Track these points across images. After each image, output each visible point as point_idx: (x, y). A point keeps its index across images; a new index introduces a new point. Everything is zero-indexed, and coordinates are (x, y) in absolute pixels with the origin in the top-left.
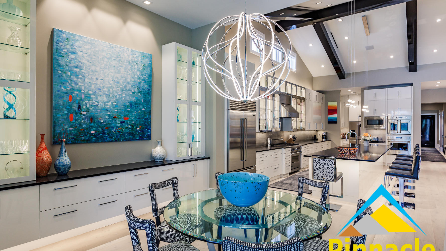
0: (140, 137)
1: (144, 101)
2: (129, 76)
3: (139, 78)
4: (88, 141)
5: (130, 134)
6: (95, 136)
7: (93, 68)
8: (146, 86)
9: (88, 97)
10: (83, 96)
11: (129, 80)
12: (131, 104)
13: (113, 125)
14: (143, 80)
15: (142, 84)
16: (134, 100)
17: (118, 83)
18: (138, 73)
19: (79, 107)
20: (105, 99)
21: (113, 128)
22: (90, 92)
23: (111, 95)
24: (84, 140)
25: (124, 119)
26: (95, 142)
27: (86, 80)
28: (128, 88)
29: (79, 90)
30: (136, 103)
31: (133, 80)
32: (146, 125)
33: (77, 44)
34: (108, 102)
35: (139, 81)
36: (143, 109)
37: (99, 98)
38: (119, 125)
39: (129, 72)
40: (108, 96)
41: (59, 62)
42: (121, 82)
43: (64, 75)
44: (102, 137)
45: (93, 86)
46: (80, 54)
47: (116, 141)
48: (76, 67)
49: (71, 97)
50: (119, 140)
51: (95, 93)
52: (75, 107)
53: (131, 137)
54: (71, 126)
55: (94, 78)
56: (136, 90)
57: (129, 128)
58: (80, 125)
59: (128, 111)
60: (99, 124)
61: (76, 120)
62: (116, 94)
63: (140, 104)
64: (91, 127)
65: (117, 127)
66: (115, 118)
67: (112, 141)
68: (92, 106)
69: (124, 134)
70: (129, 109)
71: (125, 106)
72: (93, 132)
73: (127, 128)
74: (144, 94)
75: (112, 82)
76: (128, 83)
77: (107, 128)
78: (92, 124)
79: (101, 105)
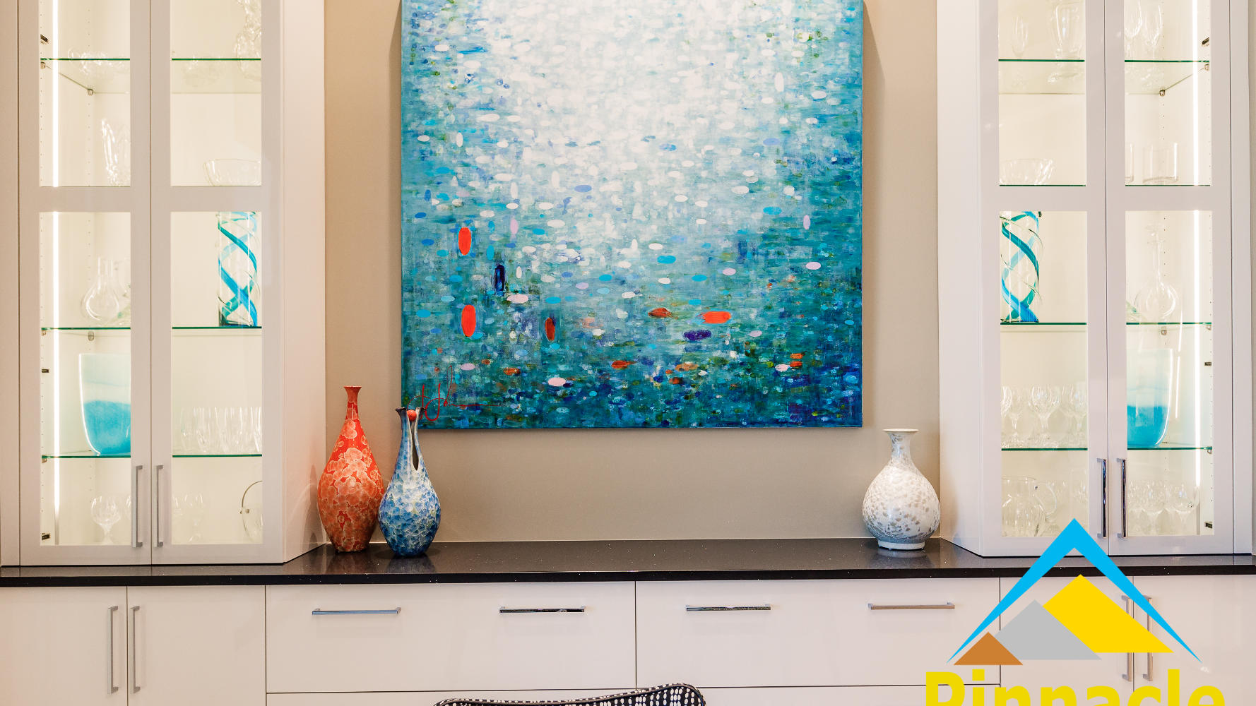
1: (817, 223)
2: (731, 107)
3: (785, 108)
6: (567, 400)
8: (830, 142)
10: (514, 227)
11: (727, 126)
14: (805, 113)
15: (802, 135)
16: (756, 221)
17: (673, 148)
18: (780, 83)
20: (611, 232)
22: (544, 206)
25: (708, 318)
28: (722, 166)
30: (769, 238)
31: (750, 121)
35: (784, 121)
38: (678, 350)
39: (729, 85)
41: (422, 98)
42: (688, 140)
49: (466, 238)
51: (564, 208)
56: (770, 170)
58: (503, 350)
59: (728, 281)
61: (488, 330)
63: (794, 241)
65: (669, 358)
66: (659, 314)
68: (550, 266)
70: (730, 272)
74: (815, 185)
75: (641, 148)
76: (727, 141)
77: (624, 364)
78: (553, 348)
79: (591, 261)
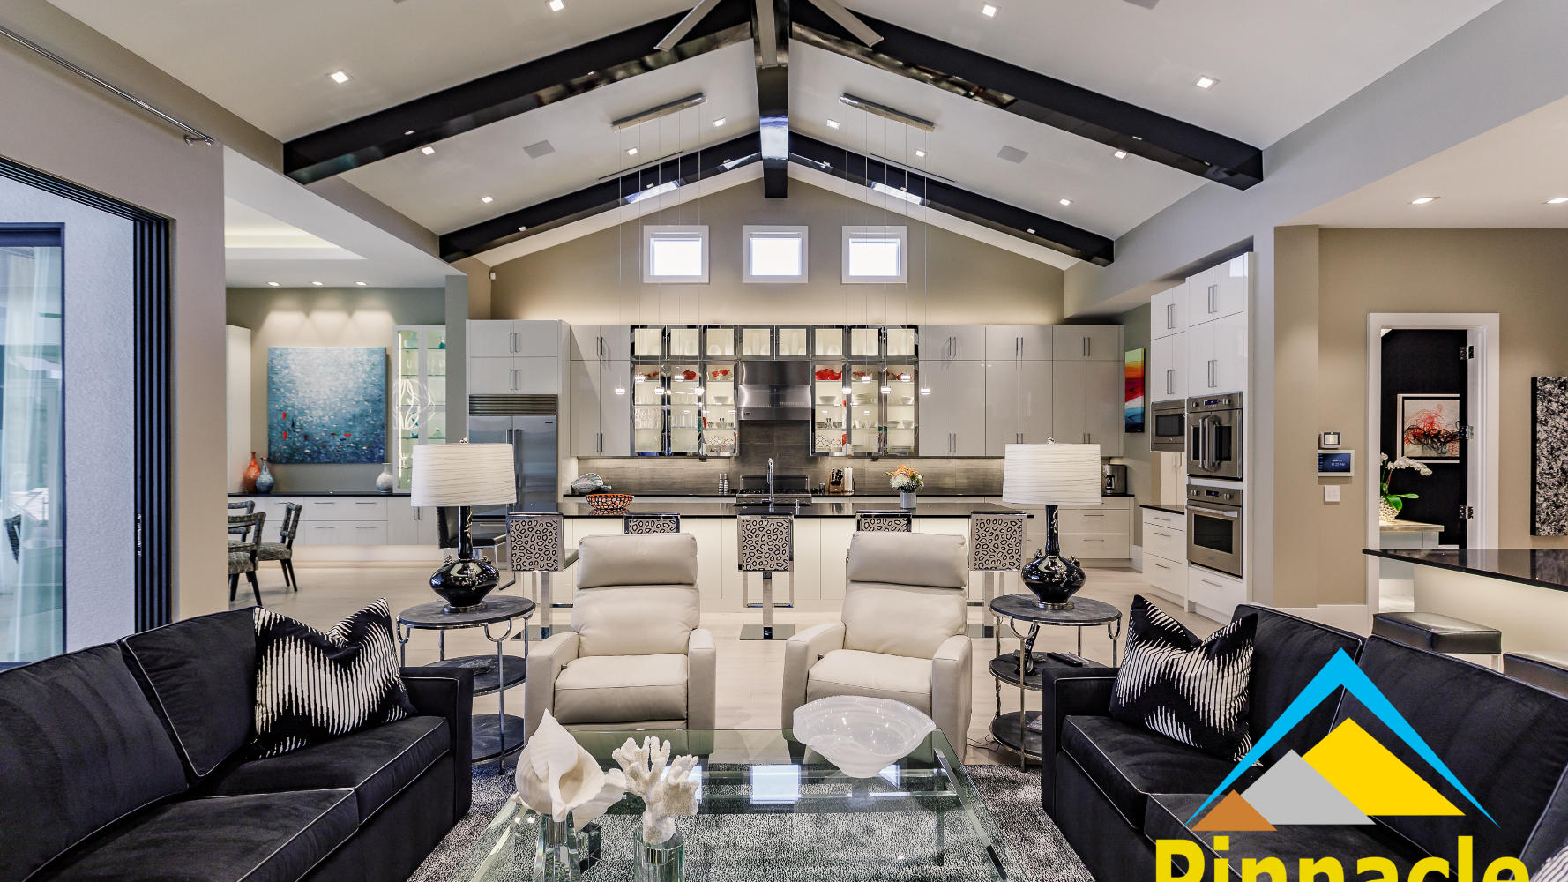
0: (367, 458)
1: (374, 411)
2: (351, 383)
3: (365, 382)
4: (302, 461)
5: (353, 454)
6: (310, 456)
7: (307, 380)
8: (376, 391)
9: (302, 412)
10: (296, 412)
11: (350, 387)
12: (354, 417)
13: (331, 443)
14: (371, 383)
15: (369, 389)
16: (357, 411)
18: (364, 376)
19: (293, 425)
20: (321, 414)
21: (330, 446)
22: (304, 407)
23: (328, 409)
24: (297, 460)
25: (345, 435)
26: (310, 463)
27: (300, 394)
28: (349, 397)
29: (293, 406)
30: (361, 415)
31: (356, 386)
32: (376, 443)
33: (291, 357)
34: (324, 416)
35: (365, 386)
36: (372, 422)
37: (314, 412)
38: (338, 443)
39: (351, 376)
40: (323, 409)
41: (274, 380)
42: (340, 390)
43: (278, 393)
44: (318, 457)
45: (307, 400)
46: (293, 367)
47: (334, 462)
48: (290, 382)
49: (285, 415)
50: (339, 462)
51: (309, 408)
52: (289, 424)
53: (355, 458)
54: (285, 445)
55: (308, 391)
56: (361, 398)
57: (352, 447)
58: (294, 443)
59: (350, 426)
60: (315, 443)
61: (290, 438)
62: (333, 406)
63: (367, 416)
64: (306, 446)
65: (336, 445)
66: (333, 434)
67: (330, 463)
68: (306, 422)
69: (345, 455)
70: (351, 424)
71: (346, 421)
72: (307, 451)
73: (349, 446)
74: (372, 402)
75: (328, 392)
76: (350, 391)
77: (324, 447)
78: (307, 443)
79: (316, 420)
